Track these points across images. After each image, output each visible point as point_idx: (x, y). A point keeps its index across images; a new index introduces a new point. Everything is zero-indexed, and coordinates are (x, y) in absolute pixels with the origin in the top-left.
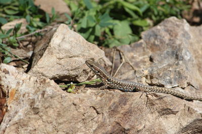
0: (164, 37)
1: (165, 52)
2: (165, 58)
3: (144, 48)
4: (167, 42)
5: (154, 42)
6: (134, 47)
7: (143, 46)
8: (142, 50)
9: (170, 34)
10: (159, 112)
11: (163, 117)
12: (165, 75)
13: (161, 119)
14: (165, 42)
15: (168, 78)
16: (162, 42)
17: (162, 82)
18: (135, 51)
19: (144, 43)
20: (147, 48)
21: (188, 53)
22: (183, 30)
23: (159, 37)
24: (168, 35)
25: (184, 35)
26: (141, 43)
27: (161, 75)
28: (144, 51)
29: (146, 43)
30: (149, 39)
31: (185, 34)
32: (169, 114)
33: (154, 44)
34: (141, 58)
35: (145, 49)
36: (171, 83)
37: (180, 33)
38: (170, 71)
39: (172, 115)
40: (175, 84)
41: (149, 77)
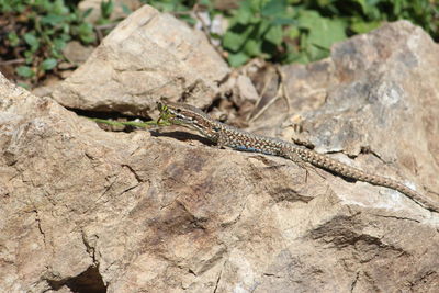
0: (365, 57)
1: (354, 84)
2: (349, 96)
3: (329, 74)
4: (368, 67)
5: (348, 65)
6: (312, 70)
7: (329, 69)
8: (325, 77)
9: (379, 52)
10: (272, 194)
11: (281, 204)
12: (325, 127)
13: (276, 208)
14: (364, 66)
15: (328, 133)
16: (360, 66)
17: (312, 140)
18: (311, 79)
19: (333, 65)
20: (335, 75)
21: (393, 91)
22: (404, 46)
23: (357, 55)
24: (376, 55)
25: (402, 57)
26: (327, 65)
27: (317, 126)
28: (328, 79)
29: (337, 65)
30: (342, 57)
31: (407, 56)
32: (293, 200)
33: (347, 70)
34: (313, 92)
35: (331, 77)
36: (328, 143)
37: (397, 51)
38: (336, 121)
39: (300, 203)
40: (336, 146)
41: (298, 128)
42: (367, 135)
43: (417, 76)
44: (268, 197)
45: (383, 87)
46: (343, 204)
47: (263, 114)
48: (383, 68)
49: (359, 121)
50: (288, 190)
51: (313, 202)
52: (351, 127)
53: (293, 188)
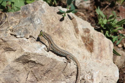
0: (30, 10)
1: (27, 18)
2: (26, 21)
3: (20, 15)
4: (31, 13)
5: (25, 12)
6: (15, 14)
7: (20, 14)
8: (19, 16)
9: (34, 9)
11: (7, 52)
12: (19, 30)
13: (6, 53)
14: (30, 13)
15: (20, 32)
16: (29, 13)
17: (16, 34)
18: (15, 16)
19: (21, 12)
20: (22, 15)
21: (38, 20)
22: (41, 7)
23: (28, 10)
24: (33, 9)
25: (41, 10)
26: (19, 12)
27: (17, 30)
28: (20, 17)
29: (22, 12)
30: (24, 10)
31: (42, 10)
32: (11, 51)
33: (25, 14)
34: (16, 20)
35: (21, 16)
36: (20, 35)
37: (39, 8)
38: (23, 28)
39: (12, 52)
40: (23, 35)
41: (12, 30)
42: (31, 32)
43: (45, 16)
44: (3, 50)
45: (35, 19)
46: (25, 52)
47: (1, 26)
48: (35, 13)
49: (29, 28)
50: (9, 48)
51: (16, 51)
52: (27, 30)
53: (10, 47)
